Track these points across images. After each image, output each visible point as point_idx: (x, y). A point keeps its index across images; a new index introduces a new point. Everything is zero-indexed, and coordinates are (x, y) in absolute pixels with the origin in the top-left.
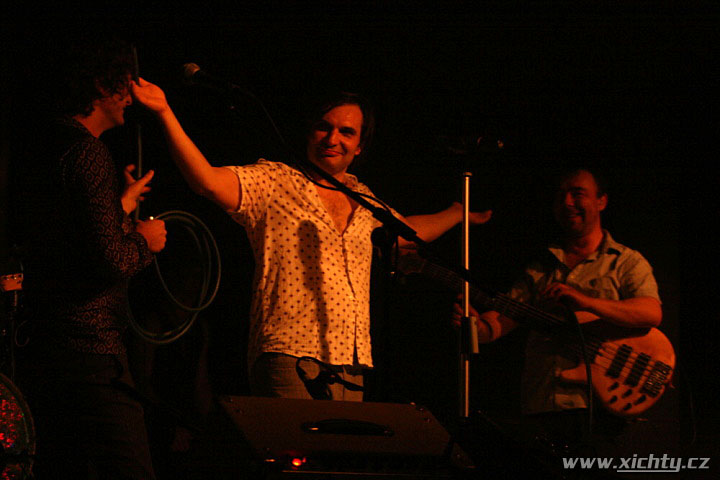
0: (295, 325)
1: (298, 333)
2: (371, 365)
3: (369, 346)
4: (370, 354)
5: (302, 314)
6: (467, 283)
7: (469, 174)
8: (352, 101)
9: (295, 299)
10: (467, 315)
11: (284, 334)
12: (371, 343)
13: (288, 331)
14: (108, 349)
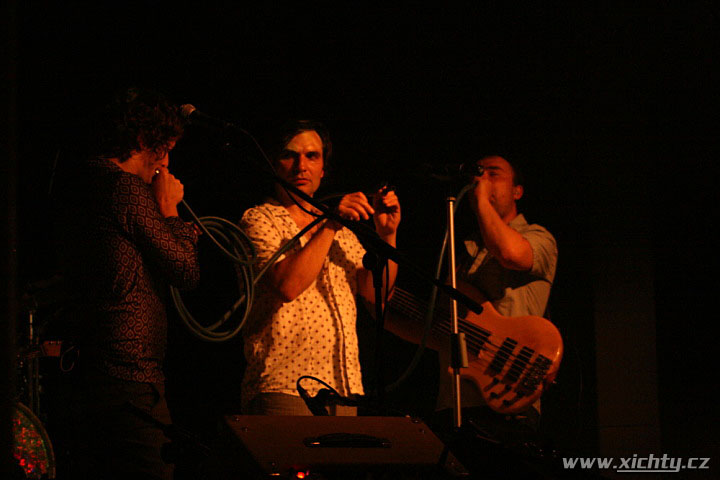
0: (290, 365)
1: (293, 372)
2: (362, 393)
3: (359, 375)
4: (360, 382)
5: (296, 354)
6: (455, 302)
7: (453, 199)
8: (308, 128)
9: (289, 340)
10: (456, 332)
11: (281, 373)
12: (362, 371)
13: (283, 370)
14: (146, 378)
